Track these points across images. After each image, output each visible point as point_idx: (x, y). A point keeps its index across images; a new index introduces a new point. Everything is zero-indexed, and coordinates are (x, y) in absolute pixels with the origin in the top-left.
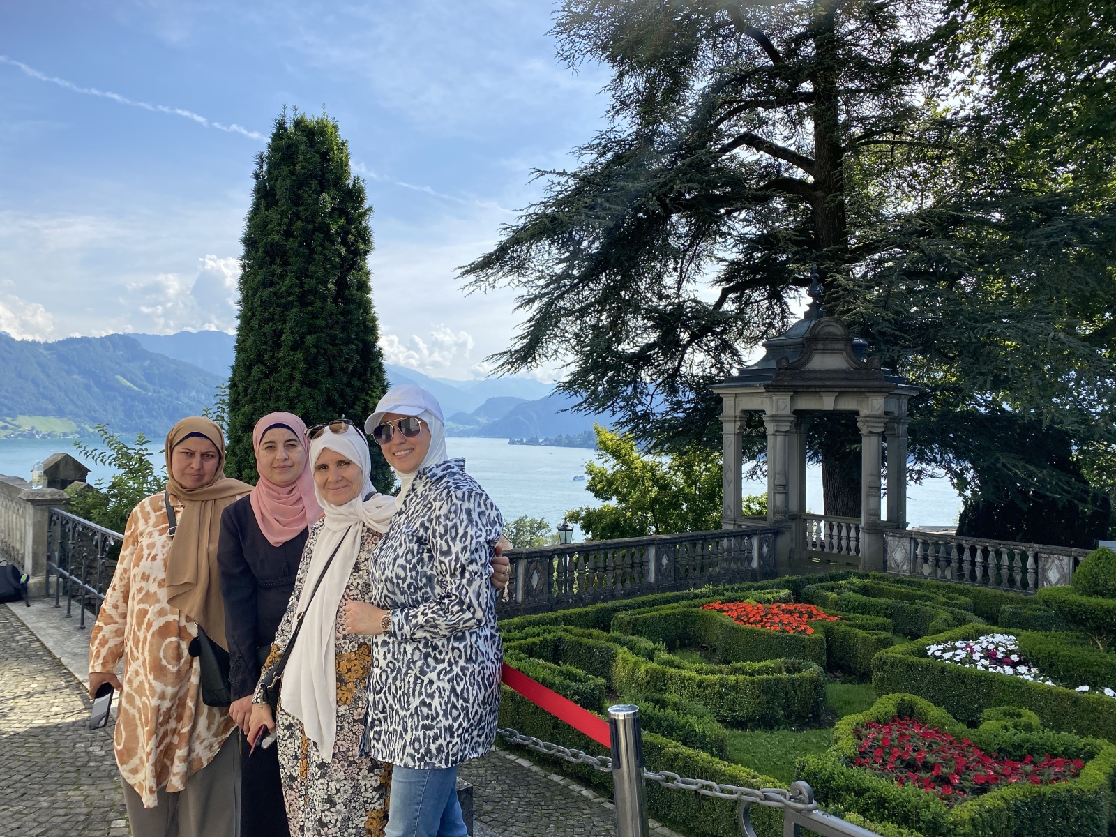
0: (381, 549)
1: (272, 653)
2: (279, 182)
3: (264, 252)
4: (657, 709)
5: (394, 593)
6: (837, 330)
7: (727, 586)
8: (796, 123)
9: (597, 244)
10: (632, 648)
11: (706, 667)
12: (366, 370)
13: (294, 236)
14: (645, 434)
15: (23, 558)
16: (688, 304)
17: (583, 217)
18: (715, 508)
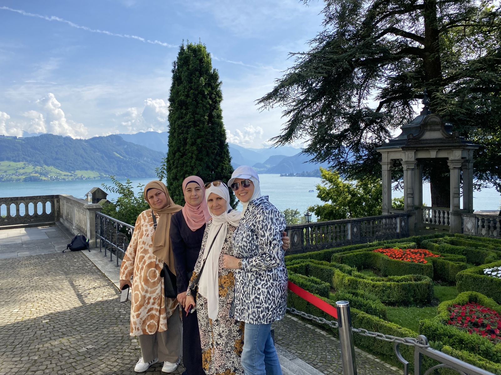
0: (236, 234)
1: (193, 275)
2: (183, 73)
3: (178, 104)
4: (354, 297)
5: (242, 252)
6: (437, 119)
7: (385, 241)
10: (341, 269)
11: (375, 278)
12: (222, 153)
13: (190, 97)
14: (344, 171)
15: (86, 232)
16: (364, 110)
17: (313, 73)
18: (378, 205)
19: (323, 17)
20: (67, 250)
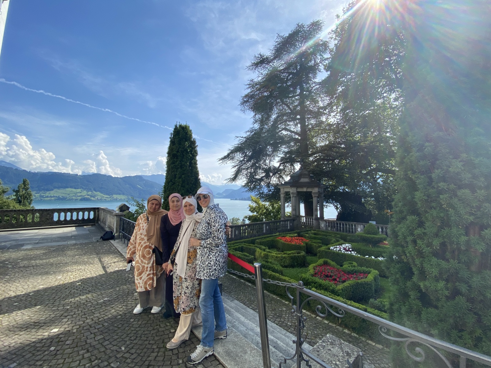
0: (199, 226)
1: (173, 252)
2: (176, 139)
3: (172, 156)
5: (202, 236)
6: (306, 173)
7: (282, 233)
8: (296, 125)
9: (250, 153)
10: (260, 248)
11: (278, 253)
13: (179, 152)
14: (263, 197)
15: (114, 229)
16: (272, 167)
17: (247, 147)
18: (279, 215)
19: (252, 120)
20: (100, 240)
